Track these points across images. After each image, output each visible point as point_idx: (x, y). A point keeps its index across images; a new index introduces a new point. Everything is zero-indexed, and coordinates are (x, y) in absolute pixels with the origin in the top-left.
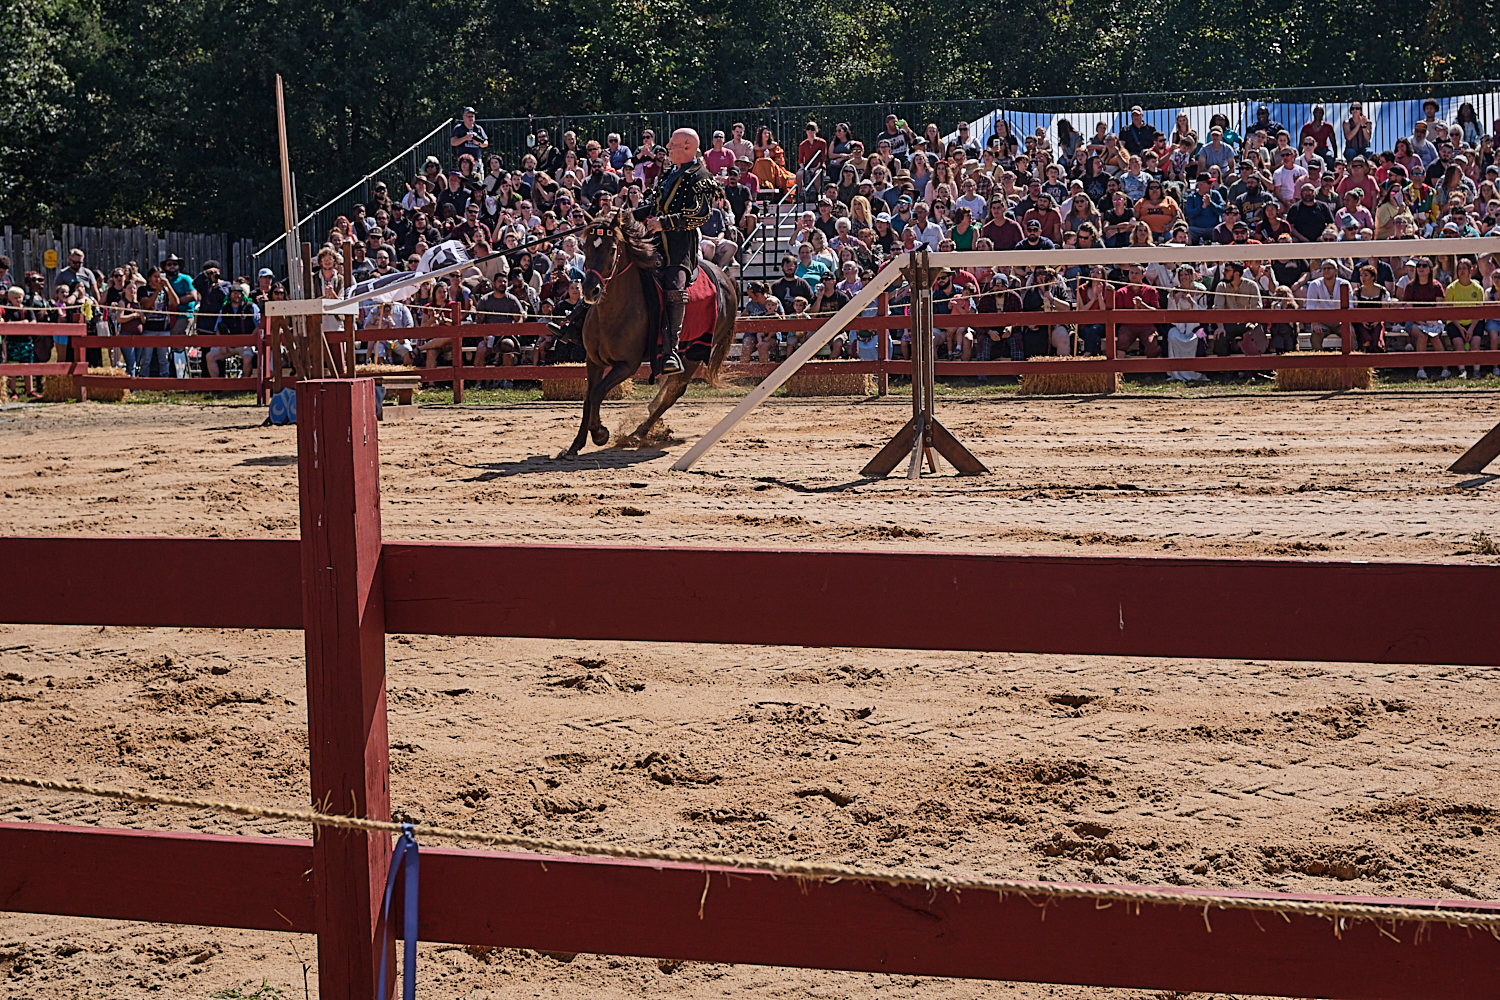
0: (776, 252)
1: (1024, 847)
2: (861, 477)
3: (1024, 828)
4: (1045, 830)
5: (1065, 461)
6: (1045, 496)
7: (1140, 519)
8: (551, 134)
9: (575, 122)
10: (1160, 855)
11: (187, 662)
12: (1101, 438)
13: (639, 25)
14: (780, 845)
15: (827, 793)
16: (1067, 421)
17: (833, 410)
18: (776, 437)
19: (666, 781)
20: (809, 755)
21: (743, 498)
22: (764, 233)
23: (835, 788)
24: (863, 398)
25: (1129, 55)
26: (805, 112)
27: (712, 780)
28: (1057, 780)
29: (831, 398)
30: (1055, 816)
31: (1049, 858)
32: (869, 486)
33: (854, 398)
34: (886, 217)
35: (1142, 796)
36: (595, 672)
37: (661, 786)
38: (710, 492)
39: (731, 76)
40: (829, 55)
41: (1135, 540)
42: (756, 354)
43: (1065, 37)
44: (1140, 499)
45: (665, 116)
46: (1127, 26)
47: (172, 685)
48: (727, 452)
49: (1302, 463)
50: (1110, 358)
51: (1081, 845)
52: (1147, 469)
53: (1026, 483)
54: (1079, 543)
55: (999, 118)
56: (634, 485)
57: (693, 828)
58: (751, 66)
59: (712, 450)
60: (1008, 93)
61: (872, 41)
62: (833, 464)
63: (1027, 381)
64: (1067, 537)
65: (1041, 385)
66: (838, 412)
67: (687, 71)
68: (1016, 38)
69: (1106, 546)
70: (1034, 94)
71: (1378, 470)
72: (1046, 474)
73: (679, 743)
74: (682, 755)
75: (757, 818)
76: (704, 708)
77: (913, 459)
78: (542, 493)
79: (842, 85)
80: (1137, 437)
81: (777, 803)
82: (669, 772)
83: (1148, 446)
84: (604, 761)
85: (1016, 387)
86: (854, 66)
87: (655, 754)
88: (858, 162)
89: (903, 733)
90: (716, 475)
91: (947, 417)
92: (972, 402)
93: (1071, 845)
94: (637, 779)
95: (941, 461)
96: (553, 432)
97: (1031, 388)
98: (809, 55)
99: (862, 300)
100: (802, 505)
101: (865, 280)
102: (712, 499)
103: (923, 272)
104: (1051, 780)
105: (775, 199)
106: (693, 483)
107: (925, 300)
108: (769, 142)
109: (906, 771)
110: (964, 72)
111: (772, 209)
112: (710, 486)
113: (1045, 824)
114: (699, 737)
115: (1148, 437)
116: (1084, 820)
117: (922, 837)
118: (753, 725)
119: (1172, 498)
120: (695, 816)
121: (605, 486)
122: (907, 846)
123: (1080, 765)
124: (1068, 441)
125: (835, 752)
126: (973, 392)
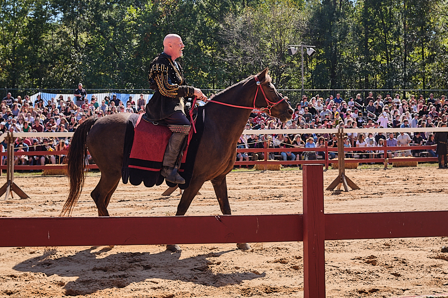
16: (55, 183)
34: (4, 123)
49: (121, 194)
55: (40, 94)
63: (45, 171)
65: (49, 173)
71: (142, 195)
77: (7, 194)
85: (41, 173)
91: (19, 182)
92: (27, 178)
95: (15, 195)
97: (46, 174)
103: (11, 138)
110: (30, 81)
124: (55, 189)
126: (28, 175)
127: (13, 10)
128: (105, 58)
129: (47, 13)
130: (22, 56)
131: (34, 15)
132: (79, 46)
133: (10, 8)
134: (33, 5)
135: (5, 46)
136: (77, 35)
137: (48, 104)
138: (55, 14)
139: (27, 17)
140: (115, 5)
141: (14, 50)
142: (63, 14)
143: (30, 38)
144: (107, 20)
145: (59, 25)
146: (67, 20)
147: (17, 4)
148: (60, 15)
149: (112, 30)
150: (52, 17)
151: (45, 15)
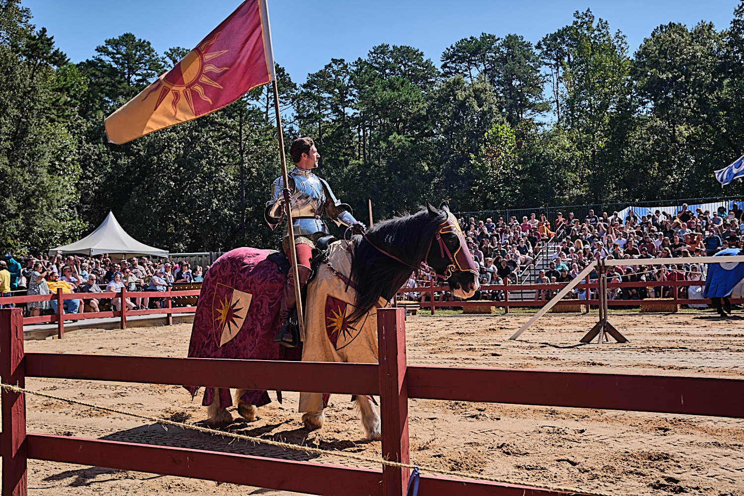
0: (547, 260)
1: (644, 485)
2: (580, 343)
3: (644, 477)
4: (653, 479)
5: (658, 338)
6: (651, 351)
7: (689, 360)
8: (465, 218)
9: (474, 214)
10: (701, 492)
11: (339, 405)
12: (672, 329)
13: (496, 179)
14: (551, 479)
15: (568, 461)
16: (659, 323)
17: (568, 318)
18: (548, 328)
19: (508, 454)
20: (561, 446)
21: (536, 350)
22: (542, 253)
23: (571, 459)
24: (580, 313)
25: (681, 184)
26: (557, 209)
27: (525, 454)
28: (657, 460)
29: (568, 314)
30: (657, 474)
31: (655, 490)
32: (583, 346)
33: (577, 313)
34: (588, 246)
35: (692, 468)
36: (482, 413)
37: (506, 455)
38: (524, 348)
39: (530, 196)
40: (566, 188)
41: (687, 368)
42: (541, 297)
43: (655, 179)
44: (688, 353)
45: (506, 211)
46: (679, 174)
47: (334, 413)
48: (530, 333)
50: (675, 299)
51: (668, 485)
52: (691, 341)
53: (643, 346)
54: (664, 369)
55: (631, 209)
56: (496, 345)
57: (518, 471)
58: (537, 193)
59: (524, 332)
60: (634, 200)
61: (582, 183)
62: (569, 338)
63: (643, 307)
64: (659, 367)
65: (648, 309)
66: (570, 318)
67: (514, 195)
68: (636, 180)
69: (675, 370)
70: (644, 200)
72: (651, 343)
73: (513, 440)
74: (514, 445)
75: (542, 468)
76: (522, 427)
77: (600, 336)
78: (463, 347)
79: (570, 198)
80: (686, 329)
81: (549, 464)
82: (509, 451)
83: (691, 333)
84: (486, 445)
85: (638, 310)
86: (575, 192)
87: (504, 444)
88: (577, 227)
89: (597, 439)
90: (526, 342)
91: (612, 321)
92: (622, 315)
93: (664, 485)
94: (498, 452)
95: (610, 337)
96: (467, 326)
97: (645, 310)
98: (558, 188)
99: (580, 278)
100: (558, 353)
101: (580, 270)
102: (525, 350)
104: (655, 460)
105: (547, 241)
106: (518, 344)
107: (604, 278)
108: (544, 220)
109: (598, 454)
110: (617, 193)
111: (546, 244)
112: (524, 346)
113: (653, 477)
114: (520, 438)
115: (691, 329)
116: (669, 476)
117: (605, 479)
118: (541, 434)
119: (701, 353)
120: (519, 467)
121: (485, 345)
122: (599, 482)
123: (666, 454)
124: (659, 330)
125: (571, 445)
126: (622, 312)
127: (590, 105)
128: (716, 155)
129: (633, 104)
130: (605, 163)
131: (616, 109)
132: (678, 142)
133: (585, 105)
134: (614, 96)
135: (583, 152)
136: (674, 128)
137: (641, 221)
138: (644, 104)
139: (607, 113)
140: (726, 82)
141: (593, 155)
142: (653, 103)
143: (613, 139)
144: (715, 103)
145: (650, 117)
146: (659, 110)
147: (594, 98)
148: (650, 105)
149: (723, 116)
150: (639, 108)
151: (630, 108)
